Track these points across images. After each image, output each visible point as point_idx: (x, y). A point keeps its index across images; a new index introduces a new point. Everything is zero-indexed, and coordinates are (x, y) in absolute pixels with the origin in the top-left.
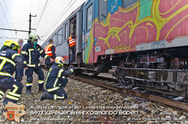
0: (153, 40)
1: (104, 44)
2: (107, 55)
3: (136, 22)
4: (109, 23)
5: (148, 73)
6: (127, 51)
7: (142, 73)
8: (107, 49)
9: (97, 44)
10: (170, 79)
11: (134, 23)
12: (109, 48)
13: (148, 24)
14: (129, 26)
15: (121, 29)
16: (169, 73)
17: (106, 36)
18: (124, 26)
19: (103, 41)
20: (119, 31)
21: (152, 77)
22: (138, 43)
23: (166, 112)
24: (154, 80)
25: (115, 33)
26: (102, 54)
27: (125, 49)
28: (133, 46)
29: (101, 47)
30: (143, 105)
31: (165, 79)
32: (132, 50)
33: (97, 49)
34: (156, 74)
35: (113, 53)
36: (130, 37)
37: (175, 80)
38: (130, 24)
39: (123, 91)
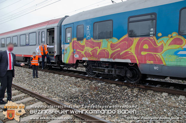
0: (108, 57)
1: (81, 54)
2: (83, 60)
3: (100, 48)
4: (85, 44)
5: (105, 71)
6: (96, 60)
7: (102, 70)
8: (83, 57)
9: (76, 53)
10: (113, 73)
11: (99, 48)
12: (85, 57)
13: (106, 51)
14: (97, 49)
15: (92, 49)
16: (113, 70)
17: (83, 50)
18: (94, 48)
19: (81, 52)
20: (91, 50)
21: (107, 72)
22: (101, 57)
23: (112, 85)
24: (107, 73)
25: (89, 50)
26: (80, 59)
27: (95, 59)
28: (99, 58)
29: (79, 56)
30: (102, 84)
31: (112, 72)
32: (98, 60)
33: (76, 56)
34: (108, 71)
35: (88, 60)
36: (97, 54)
37: (115, 73)
38: (97, 48)
39: (90, 78)
